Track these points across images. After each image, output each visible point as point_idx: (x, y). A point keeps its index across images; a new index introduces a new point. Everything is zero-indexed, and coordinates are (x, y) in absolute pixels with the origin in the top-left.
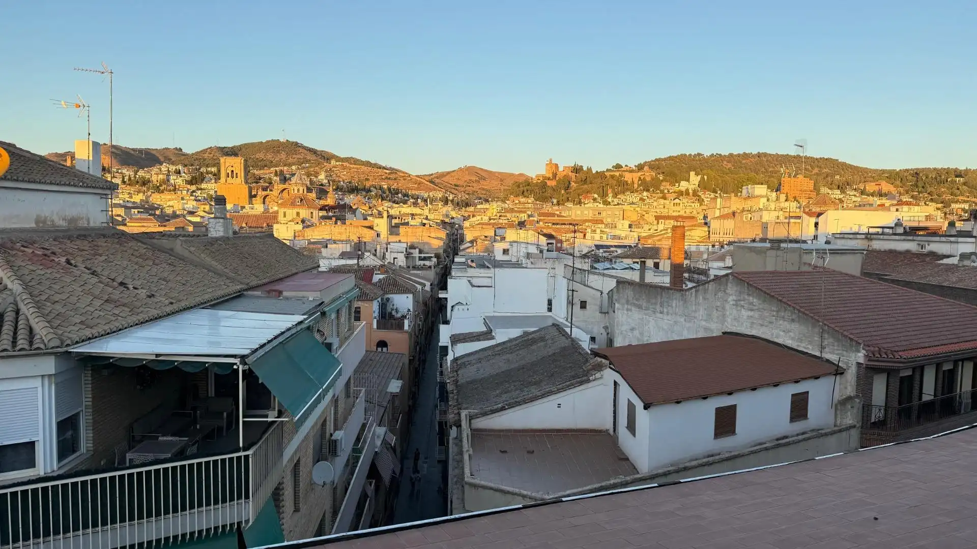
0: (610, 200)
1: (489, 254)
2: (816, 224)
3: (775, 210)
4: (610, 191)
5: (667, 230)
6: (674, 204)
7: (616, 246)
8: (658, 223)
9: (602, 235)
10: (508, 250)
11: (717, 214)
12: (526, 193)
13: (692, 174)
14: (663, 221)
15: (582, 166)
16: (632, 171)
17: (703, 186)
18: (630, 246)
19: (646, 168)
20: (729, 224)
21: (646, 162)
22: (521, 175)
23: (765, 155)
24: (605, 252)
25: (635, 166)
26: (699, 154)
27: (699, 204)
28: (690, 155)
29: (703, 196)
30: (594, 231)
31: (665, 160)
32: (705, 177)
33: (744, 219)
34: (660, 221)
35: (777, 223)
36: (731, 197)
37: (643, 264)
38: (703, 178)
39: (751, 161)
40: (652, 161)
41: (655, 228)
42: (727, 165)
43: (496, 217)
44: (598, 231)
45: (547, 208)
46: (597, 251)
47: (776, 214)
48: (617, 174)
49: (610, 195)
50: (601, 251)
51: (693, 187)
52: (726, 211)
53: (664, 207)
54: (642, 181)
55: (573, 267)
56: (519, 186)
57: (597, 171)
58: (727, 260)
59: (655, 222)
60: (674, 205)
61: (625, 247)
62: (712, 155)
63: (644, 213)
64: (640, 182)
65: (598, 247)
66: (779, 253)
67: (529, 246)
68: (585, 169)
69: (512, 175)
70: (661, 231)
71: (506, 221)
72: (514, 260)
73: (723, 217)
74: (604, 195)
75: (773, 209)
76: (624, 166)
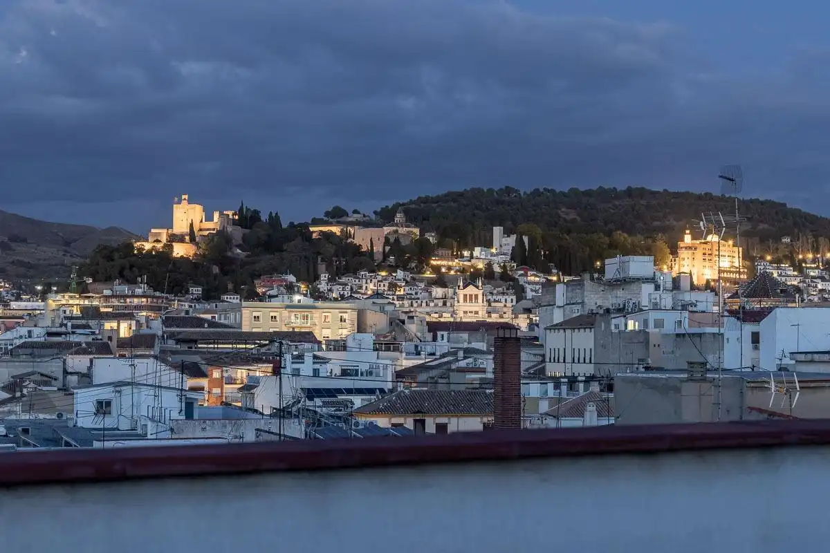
0: (323, 286)
1: (60, 416)
2: (756, 338)
3: (673, 309)
4: (322, 267)
5: (455, 354)
6: (465, 296)
7: (350, 391)
8: (435, 339)
9: (317, 366)
10: (108, 404)
11: (558, 317)
12: (127, 273)
13: (497, 231)
14: (445, 334)
15: (256, 213)
16: (367, 224)
17: (523, 257)
18: (382, 391)
19: (399, 217)
20: (584, 340)
21: (398, 205)
22: (111, 230)
23: (642, 192)
24: (325, 404)
25: (375, 213)
26: (508, 190)
27: (514, 298)
28: (490, 190)
29: (522, 280)
30: (299, 358)
31: (437, 200)
32: (526, 239)
33: (613, 327)
34: (439, 334)
35: (678, 335)
36: (582, 280)
37: (419, 425)
38: (520, 242)
39: (614, 205)
40: (411, 202)
41: (429, 349)
42: (567, 214)
43: (63, 329)
44: (308, 358)
45: (180, 306)
46: (308, 403)
47: (676, 315)
48: (336, 230)
49: (324, 277)
50: (318, 401)
51: (501, 258)
52: (576, 312)
53: (445, 304)
54: (393, 245)
55: (280, 435)
56: (110, 259)
57: (292, 224)
58: (587, 415)
59: (429, 336)
60: (465, 300)
61: (371, 391)
62: (536, 193)
63: (404, 317)
64: (387, 248)
65: (312, 393)
66: (705, 386)
67: (164, 392)
68: (264, 217)
69: (91, 230)
70: (443, 356)
71: (90, 339)
72: (125, 425)
73: (571, 324)
74: (312, 278)
75: (669, 306)
76: (350, 212)
